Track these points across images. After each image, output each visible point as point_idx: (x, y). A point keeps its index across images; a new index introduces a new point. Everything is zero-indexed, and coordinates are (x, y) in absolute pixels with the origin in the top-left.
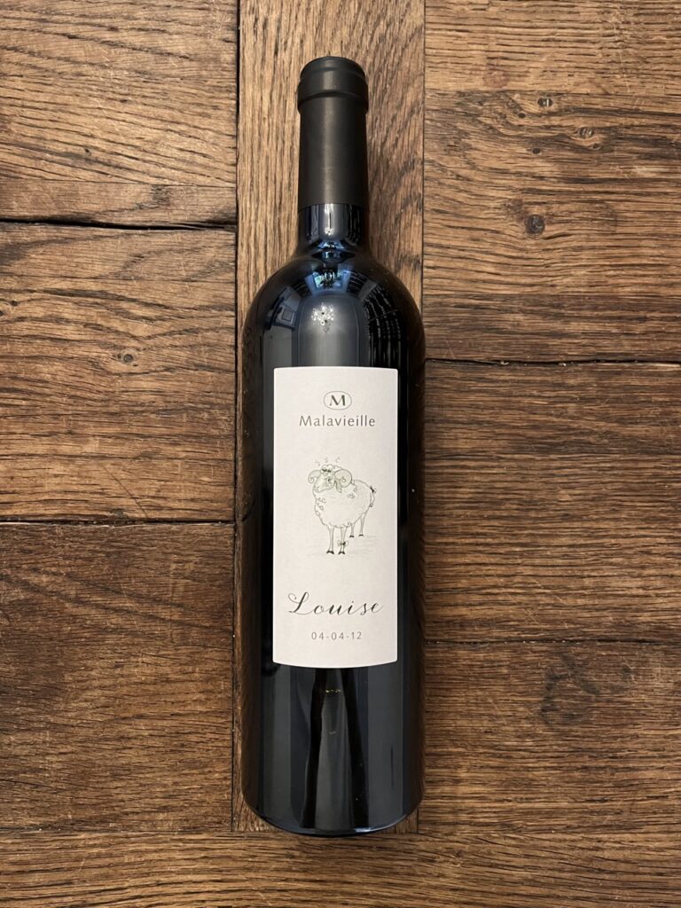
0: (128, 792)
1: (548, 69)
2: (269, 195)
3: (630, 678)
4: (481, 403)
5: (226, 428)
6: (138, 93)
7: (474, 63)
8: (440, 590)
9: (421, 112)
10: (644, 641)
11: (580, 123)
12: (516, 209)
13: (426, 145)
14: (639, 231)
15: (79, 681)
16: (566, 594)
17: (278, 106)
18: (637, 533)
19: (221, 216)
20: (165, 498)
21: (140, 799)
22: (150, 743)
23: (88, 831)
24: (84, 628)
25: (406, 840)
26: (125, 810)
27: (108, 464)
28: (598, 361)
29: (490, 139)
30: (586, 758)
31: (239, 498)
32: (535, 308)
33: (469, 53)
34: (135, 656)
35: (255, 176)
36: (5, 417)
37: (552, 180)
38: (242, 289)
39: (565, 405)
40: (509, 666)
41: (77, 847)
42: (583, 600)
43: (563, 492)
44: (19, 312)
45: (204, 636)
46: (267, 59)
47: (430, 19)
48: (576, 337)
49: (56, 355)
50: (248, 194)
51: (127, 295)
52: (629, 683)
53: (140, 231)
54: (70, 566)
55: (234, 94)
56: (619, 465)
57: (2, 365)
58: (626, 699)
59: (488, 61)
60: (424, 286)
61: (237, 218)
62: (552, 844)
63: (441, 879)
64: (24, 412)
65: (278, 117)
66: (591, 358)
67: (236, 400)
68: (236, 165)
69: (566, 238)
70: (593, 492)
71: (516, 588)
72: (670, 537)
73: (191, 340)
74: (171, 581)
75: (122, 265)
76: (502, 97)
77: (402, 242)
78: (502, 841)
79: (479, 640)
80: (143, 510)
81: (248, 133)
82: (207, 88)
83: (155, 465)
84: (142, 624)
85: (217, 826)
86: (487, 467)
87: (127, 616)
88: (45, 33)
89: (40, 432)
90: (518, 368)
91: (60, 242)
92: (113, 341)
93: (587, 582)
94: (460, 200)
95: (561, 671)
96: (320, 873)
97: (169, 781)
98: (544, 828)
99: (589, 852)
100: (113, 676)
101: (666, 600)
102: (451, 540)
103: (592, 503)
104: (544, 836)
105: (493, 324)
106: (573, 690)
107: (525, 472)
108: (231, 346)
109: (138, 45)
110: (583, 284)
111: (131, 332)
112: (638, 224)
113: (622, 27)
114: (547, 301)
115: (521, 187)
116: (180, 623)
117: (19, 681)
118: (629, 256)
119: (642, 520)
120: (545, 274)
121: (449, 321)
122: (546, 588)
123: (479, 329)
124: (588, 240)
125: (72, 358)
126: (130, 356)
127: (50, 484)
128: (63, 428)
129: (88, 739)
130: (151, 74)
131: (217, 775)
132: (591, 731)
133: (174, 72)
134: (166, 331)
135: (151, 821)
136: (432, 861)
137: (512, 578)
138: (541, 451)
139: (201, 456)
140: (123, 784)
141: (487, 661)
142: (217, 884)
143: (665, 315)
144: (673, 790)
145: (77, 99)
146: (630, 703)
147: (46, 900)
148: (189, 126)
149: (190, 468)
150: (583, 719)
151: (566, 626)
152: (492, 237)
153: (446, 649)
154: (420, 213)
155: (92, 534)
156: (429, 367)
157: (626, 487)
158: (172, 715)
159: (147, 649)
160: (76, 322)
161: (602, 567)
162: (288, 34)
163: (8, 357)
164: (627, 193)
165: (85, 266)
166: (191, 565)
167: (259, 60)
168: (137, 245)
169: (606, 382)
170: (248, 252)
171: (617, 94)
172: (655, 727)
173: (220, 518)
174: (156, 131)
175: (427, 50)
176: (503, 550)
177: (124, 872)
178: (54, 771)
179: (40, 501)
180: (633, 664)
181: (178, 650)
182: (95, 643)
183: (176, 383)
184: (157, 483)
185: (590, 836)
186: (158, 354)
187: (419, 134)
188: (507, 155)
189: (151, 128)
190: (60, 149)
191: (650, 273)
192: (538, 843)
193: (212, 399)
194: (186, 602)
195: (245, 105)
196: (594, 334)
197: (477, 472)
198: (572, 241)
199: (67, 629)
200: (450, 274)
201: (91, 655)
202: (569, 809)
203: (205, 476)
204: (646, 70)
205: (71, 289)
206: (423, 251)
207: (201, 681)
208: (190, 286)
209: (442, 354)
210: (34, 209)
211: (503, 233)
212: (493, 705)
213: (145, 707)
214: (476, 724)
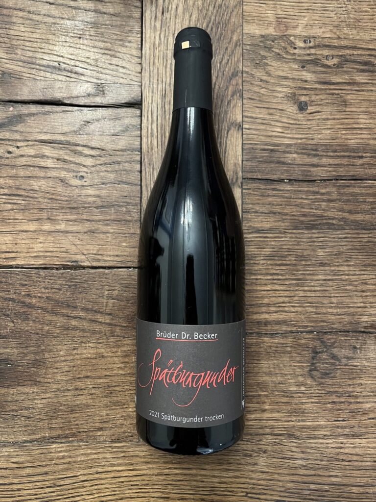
0: (80, 420)
1: (309, 24)
2: (159, 89)
3: (357, 352)
4: (275, 202)
5: (136, 216)
6: (88, 33)
7: (269, 20)
8: (254, 305)
9: (241, 45)
10: (364, 332)
11: (326, 52)
12: (293, 98)
13: (244, 64)
14: (358, 110)
15: (53, 358)
16: (322, 307)
17: (164, 42)
18: (359, 273)
19: (133, 101)
20: (101, 255)
21: (87, 423)
22: (93, 392)
23: (58, 443)
24: (56, 328)
26: (79, 430)
27: (70, 236)
28: (337, 180)
29: (278, 60)
30: (334, 397)
32: (303, 151)
33: (266, 15)
34: (84, 343)
35: (151, 79)
36: (12, 210)
37: (311, 82)
38: (144, 140)
39: (320, 203)
40: (291, 347)
41: (51, 453)
42: (331, 310)
43: (319, 250)
44: (21, 152)
45: (124, 332)
46: (158, 17)
48: (325, 167)
49: (41, 176)
50: (147, 88)
51: (81, 143)
52: (356, 355)
53: (88, 109)
54: (48, 293)
55: (139, 35)
56: (349, 236)
57: (11, 181)
58: (355, 364)
59: (276, 19)
60: (244, 139)
61: (141, 101)
62: (316, 445)
63: (257, 467)
64: (23, 207)
65: (164, 47)
66: (333, 178)
67: (141, 200)
68: (141, 73)
69: (320, 114)
70: (336, 250)
71: (295, 303)
73: (117, 167)
74: (105, 301)
75: (78, 126)
76: (284, 38)
77: (231, 115)
78: (290, 444)
79: (275, 332)
80: (90, 261)
81: (148, 57)
82: (126, 31)
83: (96, 236)
84: (88, 325)
85: (131, 438)
86: (279, 237)
87: (80, 320)
88: (37, 1)
89: (32, 218)
90: (295, 183)
91: (44, 114)
92: (73, 168)
93: (334, 300)
94: (263, 93)
95: (320, 349)
96: (189, 464)
97: (104, 412)
98: (312, 436)
99: (337, 450)
100: (72, 355)
102: (259, 277)
103: (335, 257)
104: (312, 441)
105: (281, 159)
106: (327, 359)
107: (299, 240)
108: (138, 171)
109: (88, 9)
110: (328, 138)
111: (83, 163)
112: (358, 106)
113: (347, 3)
114: (310, 147)
115: (295, 86)
116: (109, 324)
117: (19, 358)
118: (353, 124)
119: (362, 266)
120: (308, 132)
121: (257, 158)
122: (310, 303)
123: (274, 162)
124: (331, 115)
125: (50, 177)
126: (81, 176)
127: (38, 247)
128: (45, 216)
129: (59, 390)
130: (94, 24)
131: (130, 409)
132: (336, 382)
133: (108, 22)
134: (102, 163)
135: (94, 436)
136: (250, 456)
137: (292, 298)
138: (307, 228)
139: (122, 231)
140: (77, 415)
141: (280, 344)
142: (130, 472)
143: (372, 155)
145: (54, 36)
146: (357, 366)
147: (33, 483)
148: (116, 52)
149: (115, 238)
150: (332, 375)
151: (322, 324)
152: (279, 113)
153: (257, 337)
154: (241, 100)
155: (60, 275)
156: (247, 182)
157: (353, 248)
158: (106, 376)
159: (91, 339)
160: (52, 158)
161: (341, 291)
162: (169, 3)
163: (14, 177)
164: (351, 90)
165: (58, 127)
166: (116, 292)
167: (154, 17)
168: (86, 115)
169: (342, 191)
170: (148, 120)
171: (345, 38)
172: (371, 379)
173: (132, 266)
174: (97, 54)
175: (244, 13)
176: (287, 283)
177: (78, 466)
178: (39, 408)
179: (32, 257)
180: (359, 344)
181: (109, 339)
182: (62, 336)
183: (108, 191)
184: (97, 246)
185: (337, 441)
186: (98, 176)
187: (240, 57)
188: (288, 69)
189: (94, 52)
190: (44, 63)
191: (365, 132)
192: (308, 445)
193: (128, 201)
194: (113, 312)
195: (146, 41)
196: (335, 165)
197: (273, 239)
198: (323, 115)
199: (47, 328)
200: (257, 132)
201: (60, 343)
202: (325, 425)
203: (124, 242)
204: (360, 26)
205: (50, 140)
206: (243, 120)
207: (122, 357)
208: (115, 138)
209: (253, 176)
210: (30, 95)
211: (286, 111)
212: (283, 368)
213: (90, 372)
214: (274, 379)
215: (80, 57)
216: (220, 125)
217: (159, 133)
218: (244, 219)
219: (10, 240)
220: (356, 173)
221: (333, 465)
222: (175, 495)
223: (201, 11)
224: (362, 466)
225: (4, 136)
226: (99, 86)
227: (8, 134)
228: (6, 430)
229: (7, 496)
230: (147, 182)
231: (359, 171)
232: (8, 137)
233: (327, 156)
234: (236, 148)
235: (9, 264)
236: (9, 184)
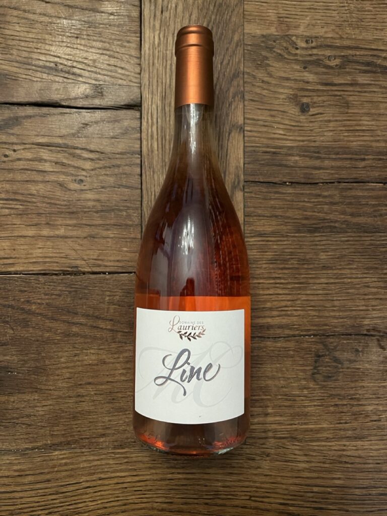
0: (83, 426)
1: (311, 24)
2: (159, 91)
3: (359, 355)
4: (277, 206)
5: (137, 221)
6: (85, 33)
7: (271, 19)
8: (257, 309)
9: (242, 46)
10: (366, 335)
11: (328, 53)
12: (294, 99)
13: (245, 64)
14: (361, 111)
15: (54, 364)
16: (324, 310)
17: (164, 41)
18: (362, 276)
19: (132, 102)
20: (102, 260)
21: (90, 430)
22: (95, 398)
23: (60, 450)
24: (57, 334)
26: (81, 437)
27: (69, 241)
28: (339, 182)
29: (280, 60)
30: (336, 399)
32: (306, 154)
33: (268, 14)
34: (85, 349)
35: (151, 80)
36: (10, 215)
37: (313, 83)
38: (144, 143)
39: (323, 206)
40: (294, 351)
41: (53, 460)
42: (333, 313)
43: (322, 254)
44: (18, 155)
45: (125, 337)
46: (157, 16)
48: (327, 169)
49: (39, 180)
50: (147, 90)
51: (80, 146)
52: (359, 358)
53: (87, 111)
54: (47, 299)
55: (138, 35)
56: (352, 239)
57: (8, 186)
58: (358, 367)
59: (278, 19)
60: (245, 141)
61: (141, 103)
62: (319, 448)
63: (259, 470)
64: (21, 212)
65: (163, 48)
66: (336, 181)
67: (141, 204)
68: (140, 74)
69: (322, 115)
70: (338, 254)
71: (298, 307)
72: (379, 278)
73: (116, 170)
74: (106, 307)
75: (76, 129)
76: (286, 38)
77: (233, 117)
78: (293, 447)
79: (278, 336)
80: (90, 267)
81: (147, 55)
82: (124, 31)
83: (96, 242)
84: (90, 331)
85: (134, 444)
86: (281, 241)
87: (81, 327)
89: (31, 223)
90: (297, 186)
91: (41, 116)
92: (71, 172)
93: (336, 303)
94: (264, 94)
95: (322, 352)
97: (107, 418)
98: (314, 439)
99: (339, 452)
100: (73, 361)
101: (378, 312)
102: (261, 281)
103: (337, 260)
104: (314, 444)
105: (283, 162)
106: (329, 362)
107: (301, 243)
108: (138, 175)
109: (85, 7)
110: (330, 140)
111: (84, 168)
112: (361, 108)
113: (349, 2)
114: (312, 149)
115: (297, 87)
116: (111, 330)
117: (20, 365)
118: (355, 125)
119: (365, 269)
120: (310, 135)
121: (259, 161)
122: (312, 306)
123: (276, 165)
124: (333, 116)
125: (48, 181)
126: (81, 180)
127: (37, 252)
128: (43, 221)
129: (60, 397)
130: (92, 23)
132: (339, 385)
133: (106, 21)
134: (101, 166)
135: (96, 443)
136: (253, 459)
137: (295, 302)
138: (310, 231)
139: (123, 236)
140: (79, 422)
141: (282, 347)
142: (134, 477)
143: (375, 157)
144: (384, 416)
145: (50, 36)
146: (359, 369)
147: (35, 491)
148: (115, 52)
149: (115, 243)
150: (334, 378)
151: (325, 327)
152: (283, 115)
153: (260, 341)
154: (242, 101)
155: (60, 281)
156: (248, 185)
157: (356, 251)
158: (108, 382)
159: (92, 345)
160: (51, 161)
161: (343, 295)
162: (168, 2)
163: (12, 181)
164: (354, 91)
165: (56, 129)
166: (117, 297)
167: (153, 16)
168: (84, 117)
169: (344, 194)
170: (148, 122)
171: (347, 38)
172: (373, 381)
173: (134, 271)
174: (94, 54)
175: (245, 12)
176: (289, 286)
177: (80, 473)
178: (40, 416)
179: (31, 263)
180: (361, 347)
181: (110, 345)
182: (63, 343)
183: (107, 195)
184: (97, 251)
185: (339, 443)
186: (97, 179)
187: (241, 58)
189: (92, 52)
190: (41, 64)
191: (367, 134)
192: (311, 447)
193: (129, 205)
194: (114, 318)
195: (144, 41)
196: (337, 167)
197: (275, 243)
198: (325, 117)
199: (47, 335)
200: (259, 135)
201: (60, 350)
202: (328, 428)
203: (124, 247)
204: (362, 25)
205: (47, 143)
206: (244, 122)
207: (123, 363)
208: (115, 141)
209: (255, 179)
210: (26, 97)
211: (288, 113)
212: (285, 372)
213: (92, 378)
214: (277, 383)
215: (77, 58)
216: (222, 127)
217: (159, 136)
218: (246, 223)
219: (7, 246)
220: (358, 175)
221: (337, 468)
222: (179, 500)
223: (201, 10)
224: (364, 468)
226: (96, 87)
227: (4, 136)
228: (7, 437)
229: (9, 504)
230: (148, 185)
231: (362, 174)
232: (4, 140)
233: (329, 158)
234: (237, 151)
235: (7, 270)
236: (6, 189)
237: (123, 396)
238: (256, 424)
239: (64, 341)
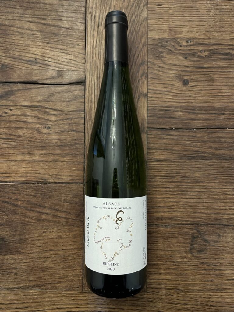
0: (47, 276)
1: (189, 30)
2: (96, 73)
3: (221, 238)
4: (168, 143)
5: (81, 151)
6: (53, 40)
7: (165, 29)
8: (154, 207)
9: (147, 45)
10: (225, 225)
11: (201, 48)
12: (179, 77)
13: (149, 57)
14: (221, 84)
15: (31, 238)
16: (198, 209)
17: (99, 44)
18: (222, 187)
19: (80, 81)
20: (60, 175)
21: (51, 278)
22: (55, 259)
23: (34, 289)
24: (33, 219)
25: (142, 294)
26: (46, 282)
27: (41, 164)
28: (208, 128)
29: (170, 54)
30: (205, 266)
31: (85, 175)
32: (186, 111)
33: (163, 26)
34: (50, 229)
35: (91, 67)
36: (7, 148)
37: (191, 67)
38: (87, 105)
39: (197, 143)
40: (178, 234)
41: (30, 295)
42: (204, 211)
43: (196, 173)
44: (13, 113)
45: (74, 222)
46: (95, 29)
47: (149, 15)
48: (200, 120)
49: (24, 127)
50: (88, 73)
51: (48, 107)
52: (220, 240)
53: (53, 86)
54: (28, 198)
55: (84, 41)
56: (215, 164)
57: (6, 130)
58: (219, 245)
59: (169, 28)
60: (148, 103)
61: (85, 79)
62: (194, 296)
64: (13, 146)
65: (99, 48)
66: (205, 127)
67: (84, 142)
68: (85, 64)
69: (196, 87)
70: (207, 173)
71: (181, 206)
72: (233, 189)
73: (70, 122)
74: (62, 203)
75: (46, 97)
76: (174, 40)
77: (141, 89)
78: (177, 295)
79: (168, 224)
80: (53, 179)
81: (89, 53)
82: (75, 38)
83: (57, 164)
84: (52, 218)
85: (78, 288)
86: (170, 165)
87: (47, 215)
88: (22, 21)
89: (18, 153)
90: (181, 131)
91: (27, 90)
92: (43, 122)
93: (205, 204)
94: (160, 74)
95: (196, 235)
96: (113, 305)
97: (61, 273)
98: (191, 290)
99: (207, 299)
100: (42, 236)
101: (233, 211)
102: (158, 190)
103: (206, 177)
104: (191, 293)
105: (172, 116)
106: (201, 242)
107: (183, 166)
108: (83, 124)
109: (53, 24)
110: (202, 102)
111: (50, 119)
112: (221, 82)
113: (214, 16)
114: (190, 108)
115: (181, 70)
116: (65, 218)
117: (11, 238)
118: (218, 93)
119: (224, 183)
120: (189, 99)
121: (156, 115)
122: (190, 206)
123: (167, 118)
124: (204, 88)
125: (30, 128)
126: (48, 127)
127: (22, 170)
128: (26, 151)
129: (34, 258)
130: (57, 34)
132: (207, 257)
133: (64, 33)
134: (61, 119)
135: (55, 287)
136: (152, 302)
137: (179, 203)
138: (188, 159)
139: (73, 161)
140: (45, 273)
141: (171, 232)
142: (77, 309)
143: (230, 112)
145: (33, 42)
146: (220, 247)
148: (70, 51)
149: (68, 165)
150: (204, 252)
151: (198, 220)
152: (171, 87)
153: (156, 227)
154: (146, 79)
155: (36, 187)
156: (150, 130)
157: (218, 171)
158: (63, 249)
159: (54, 227)
160: (31, 116)
161: (210, 199)
162: (102, 20)
163: (9, 128)
164: (217, 71)
165: (35, 97)
166: (69, 198)
167: (93, 28)
168: (52, 90)
170: (89, 92)
171: (213, 39)
172: (229, 255)
173: (79, 182)
174: (58, 53)
175: (149, 25)
176: (176, 193)
177: (46, 304)
178: (22, 269)
179: (19, 176)
180: (222, 233)
181: (64, 227)
182: (36, 225)
183: (64, 136)
184: (58, 170)
185: (207, 293)
186: (58, 127)
187: (146, 53)
188: (176, 59)
189: (56, 52)
190: (26, 59)
191: (225, 98)
192: (189, 296)
193: (76, 142)
194: (67, 210)
195: (88, 44)
196: (206, 119)
197: (167, 166)
198: (198, 88)
199: (27, 220)
200: (157, 99)
201: (35, 229)
202: (199, 284)
203: (74, 167)
204: (223, 30)
205: (30, 105)
206: (147, 91)
207: (72, 238)
208: (69, 104)
209: (154, 126)
210: (18, 79)
211: (175, 85)
212: (173, 247)
213: (53, 247)
214: (167, 254)
215: (48, 55)
217: (96, 100)
218: (148, 153)
220: (220, 124)
224: (222, 310)
225: (3, 103)
227: (5, 102)
228: (3, 280)
230: (89, 131)
231: (222, 123)
232: (5, 104)
233: (201, 113)
234: (143, 109)
235: (5, 180)
236: (5, 132)
237: (72, 258)
238: (154, 279)
239: (37, 224)
